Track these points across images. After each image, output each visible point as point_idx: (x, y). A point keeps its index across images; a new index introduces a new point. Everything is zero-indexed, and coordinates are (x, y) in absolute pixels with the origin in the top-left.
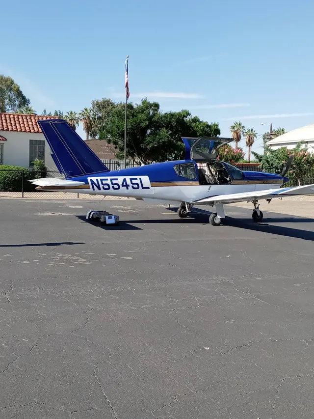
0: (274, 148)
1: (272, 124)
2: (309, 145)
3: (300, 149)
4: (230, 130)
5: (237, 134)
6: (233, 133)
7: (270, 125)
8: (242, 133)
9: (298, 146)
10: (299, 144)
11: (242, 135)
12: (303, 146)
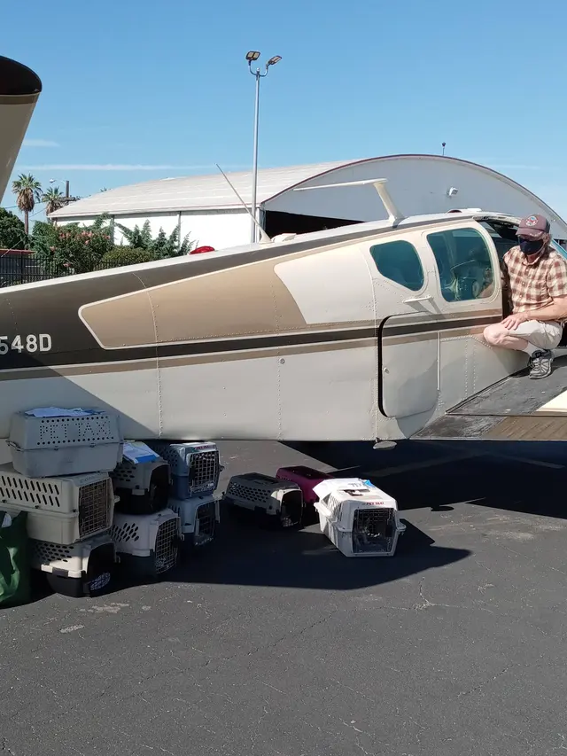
0: (61, 224)
1: (68, 182)
2: (117, 221)
3: (102, 227)
4: (13, 189)
5: (26, 196)
6: (18, 194)
7: (65, 184)
8: (35, 195)
9: (99, 222)
10: (99, 219)
11: (36, 201)
12: (106, 223)
